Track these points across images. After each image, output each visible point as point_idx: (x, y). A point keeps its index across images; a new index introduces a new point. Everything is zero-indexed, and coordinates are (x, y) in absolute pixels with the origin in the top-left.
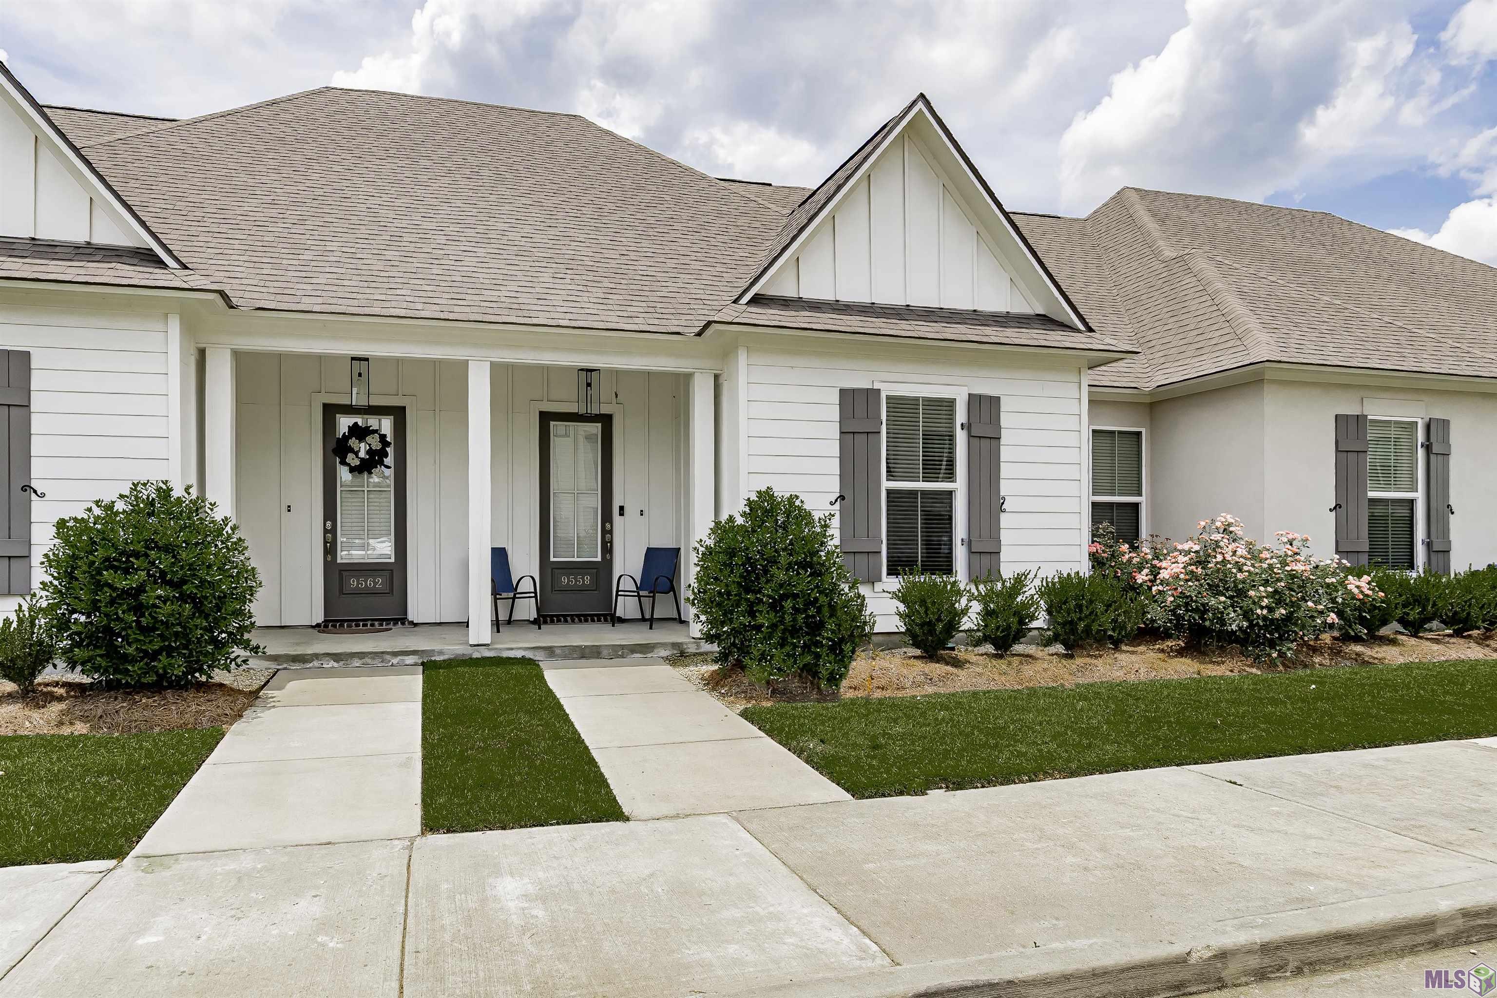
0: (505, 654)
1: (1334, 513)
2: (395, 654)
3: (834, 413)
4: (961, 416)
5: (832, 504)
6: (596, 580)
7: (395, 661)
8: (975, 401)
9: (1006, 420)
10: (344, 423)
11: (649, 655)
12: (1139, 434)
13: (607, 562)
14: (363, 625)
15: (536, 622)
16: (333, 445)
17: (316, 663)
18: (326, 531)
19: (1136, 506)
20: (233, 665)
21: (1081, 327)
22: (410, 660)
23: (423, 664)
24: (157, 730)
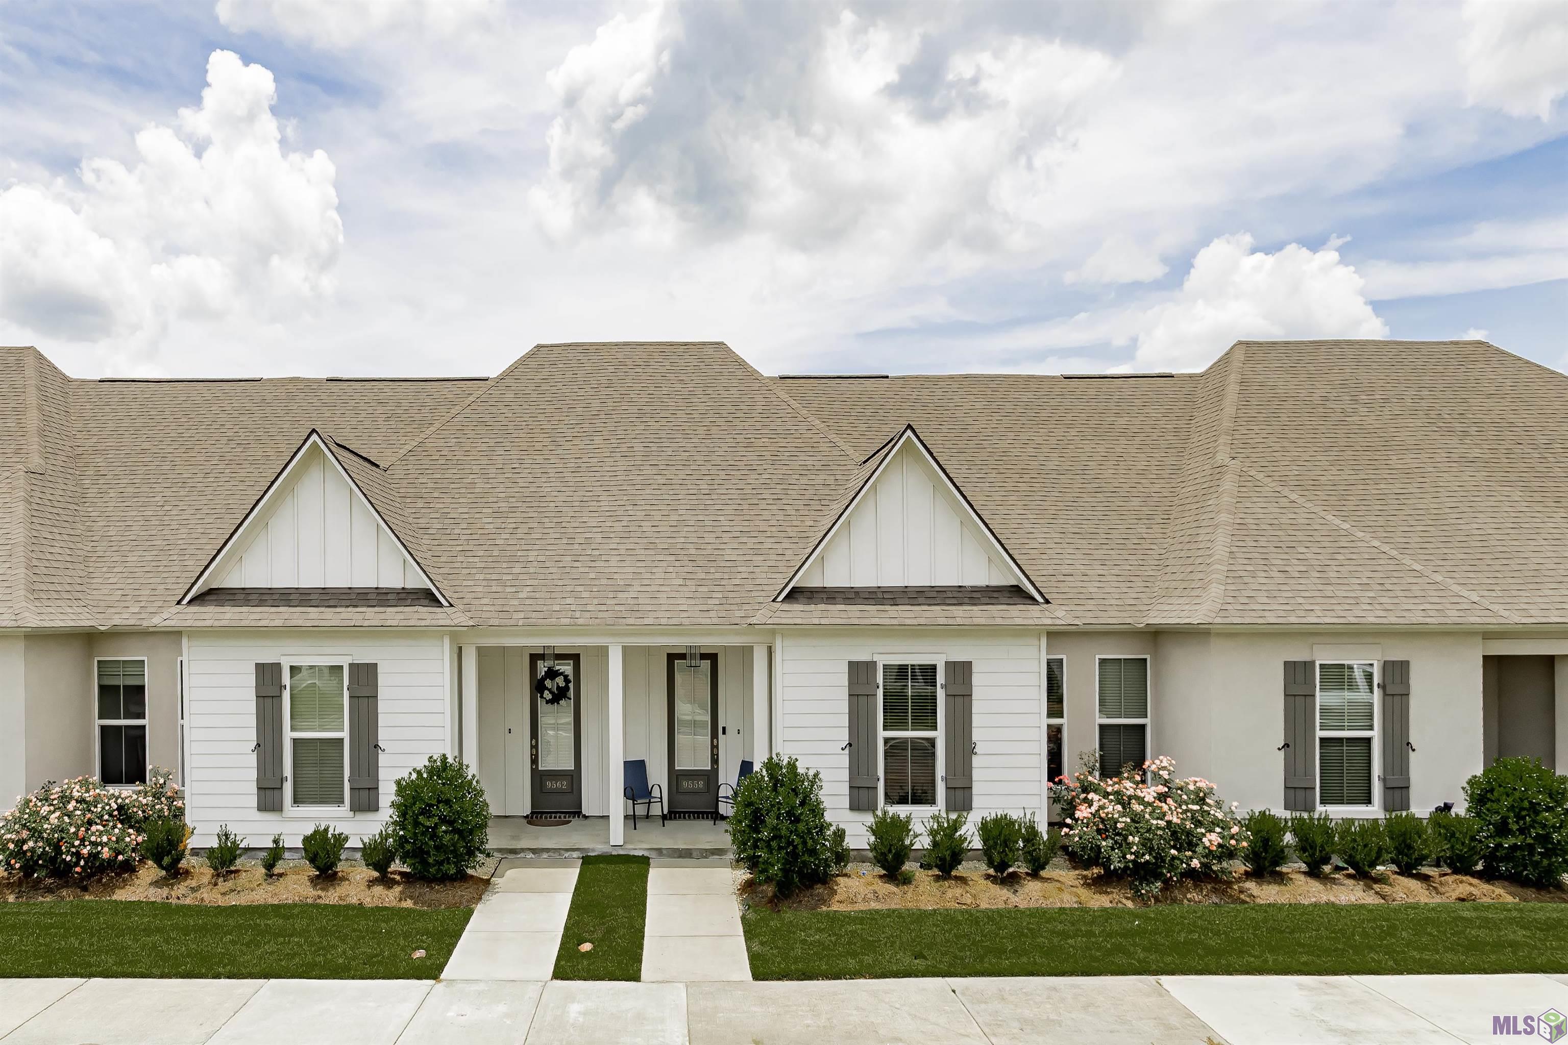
0: (632, 853)
1: (1283, 751)
2: (567, 850)
3: (844, 680)
4: (940, 678)
5: (843, 749)
6: (708, 784)
7: (567, 855)
8: (951, 666)
9: (976, 679)
10: (542, 668)
11: (724, 857)
12: (1145, 660)
13: (715, 771)
14: (555, 817)
15: (664, 817)
16: (536, 682)
17: (522, 855)
18: (532, 746)
19: (1142, 727)
20: (477, 866)
21: (1040, 600)
22: (575, 854)
23: (583, 858)
24: (443, 906)
